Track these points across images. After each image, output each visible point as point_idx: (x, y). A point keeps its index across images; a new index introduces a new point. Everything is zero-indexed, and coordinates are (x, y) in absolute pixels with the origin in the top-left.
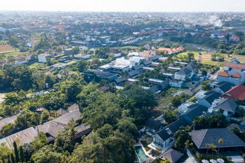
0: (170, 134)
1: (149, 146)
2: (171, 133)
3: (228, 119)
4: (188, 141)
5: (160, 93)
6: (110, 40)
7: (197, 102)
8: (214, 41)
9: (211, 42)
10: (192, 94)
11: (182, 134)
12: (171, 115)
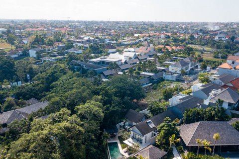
0: (151, 127)
1: (126, 142)
2: (154, 126)
3: (229, 113)
4: (174, 135)
5: (151, 85)
6: (109, 40)
7: (191, 94)
8: (219, 42)
9: (215, 43)
10: (187, 87)
11: (167, 127)
12: (158, 106)
